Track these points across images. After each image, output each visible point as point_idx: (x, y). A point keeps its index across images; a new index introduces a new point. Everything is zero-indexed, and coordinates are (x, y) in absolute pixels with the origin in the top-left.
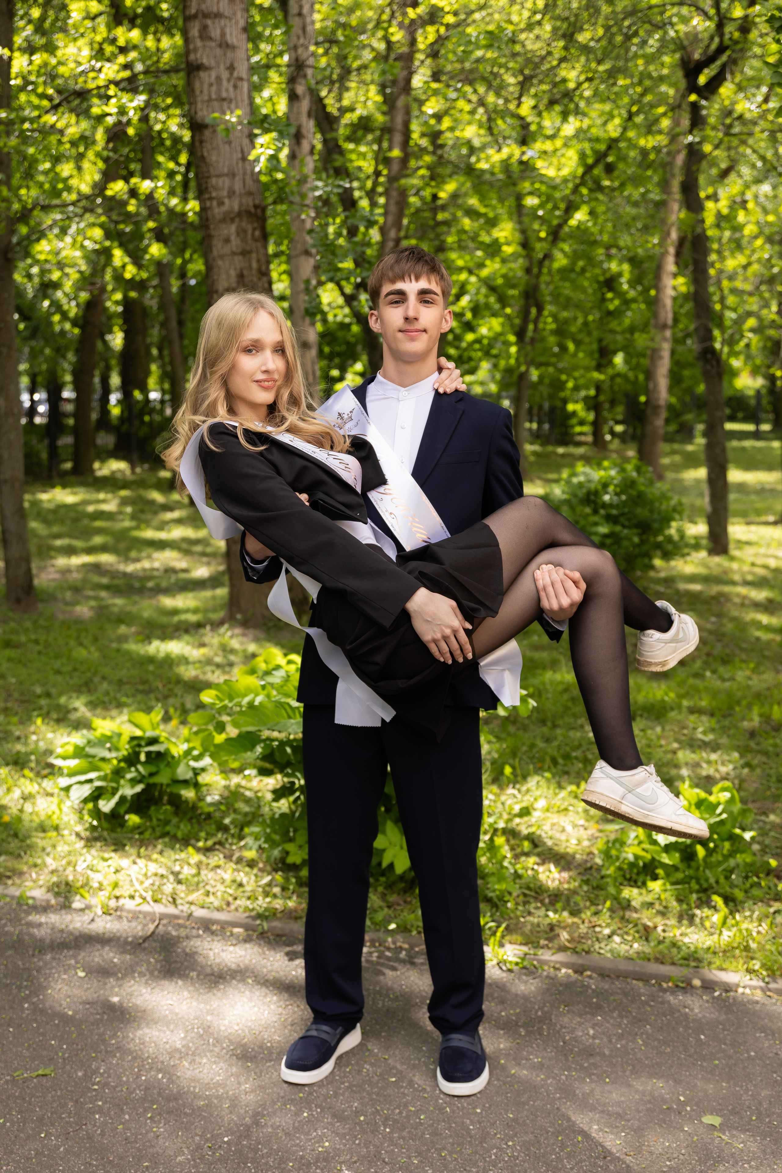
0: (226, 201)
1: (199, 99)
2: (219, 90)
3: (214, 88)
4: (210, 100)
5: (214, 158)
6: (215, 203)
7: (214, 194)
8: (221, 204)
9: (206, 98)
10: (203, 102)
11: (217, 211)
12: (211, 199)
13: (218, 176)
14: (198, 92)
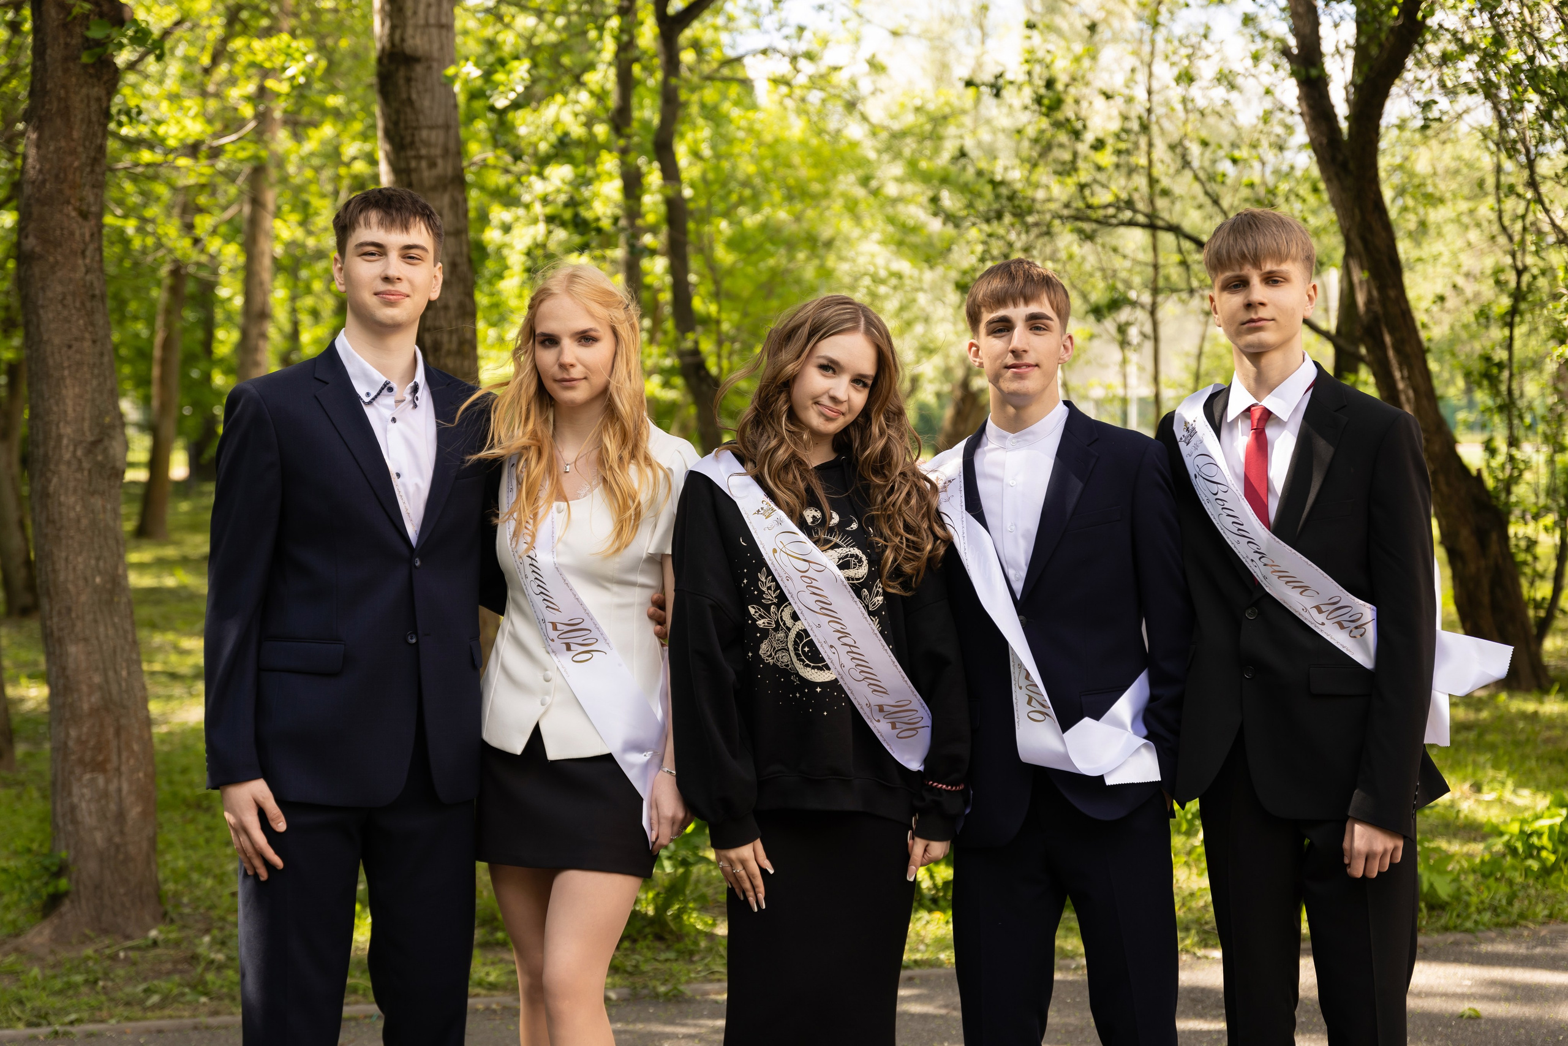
0: (440, 162)
1: (411, 22)
2: (439, 14)
3: (433, 10)
4: (427, 25)
5: (427, 103)
6: (424, 164)
7: (424, 152)
8: (432, 165)
9: (422, 22)
10: (416, 27)
11: (428, 175)
12: (419, 158)
13: (431, 128)
14: (409, 13)
